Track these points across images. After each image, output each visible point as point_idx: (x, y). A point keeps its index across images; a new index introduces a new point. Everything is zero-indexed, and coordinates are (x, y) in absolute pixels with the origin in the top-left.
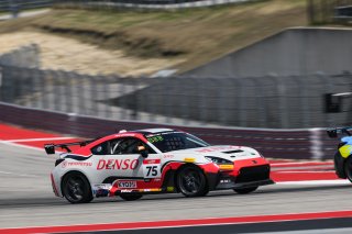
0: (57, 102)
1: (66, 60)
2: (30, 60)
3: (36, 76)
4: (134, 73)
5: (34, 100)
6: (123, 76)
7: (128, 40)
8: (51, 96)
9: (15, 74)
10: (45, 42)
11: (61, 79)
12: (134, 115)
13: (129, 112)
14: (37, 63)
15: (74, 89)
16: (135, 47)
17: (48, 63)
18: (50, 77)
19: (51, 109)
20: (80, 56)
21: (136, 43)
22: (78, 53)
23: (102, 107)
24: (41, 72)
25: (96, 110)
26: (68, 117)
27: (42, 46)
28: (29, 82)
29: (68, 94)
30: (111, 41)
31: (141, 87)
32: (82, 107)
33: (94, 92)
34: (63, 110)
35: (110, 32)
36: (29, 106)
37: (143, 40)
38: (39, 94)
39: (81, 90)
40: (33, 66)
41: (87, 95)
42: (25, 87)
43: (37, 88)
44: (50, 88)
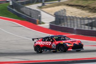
0: (71, 25)
1: (73, 13)
2: (63, 13)
3: (65, 18)
4: (92, 17)
5: (64, 24)
6: (89, 18)
7: (90, 8)
8: (69, 23)
9: (59, 17)
10: (67, 8)
11: (72, 19)
12: (92, 28)
13: (90, 27)
14: (65, 14)
15: (75, 21)
16: (92, 10)
17: (68, 14)
18: (69, 18)
19: (69, 27)
20: (77, 12)
21: (92, 8)
22: (76, 11)
23: (83, 26)
24: (66, 17)
25: (81, 27)
26: (74, 29)
27: (66, 9)
28: (63, 19)
29: (74, 23)
30: (85, 8)
31: (93, 21)
32: (77, 26)
33: (81, 22)
34: (72, 27)
35: (85, 6)
36: (63, 26)
37: (94, 8)
38: (66, 23)
39: (77, 21)
40: (64, 15)
41: (79, 23)
42: (62, 21)
43: (65, 21)
44: (69, 21)
